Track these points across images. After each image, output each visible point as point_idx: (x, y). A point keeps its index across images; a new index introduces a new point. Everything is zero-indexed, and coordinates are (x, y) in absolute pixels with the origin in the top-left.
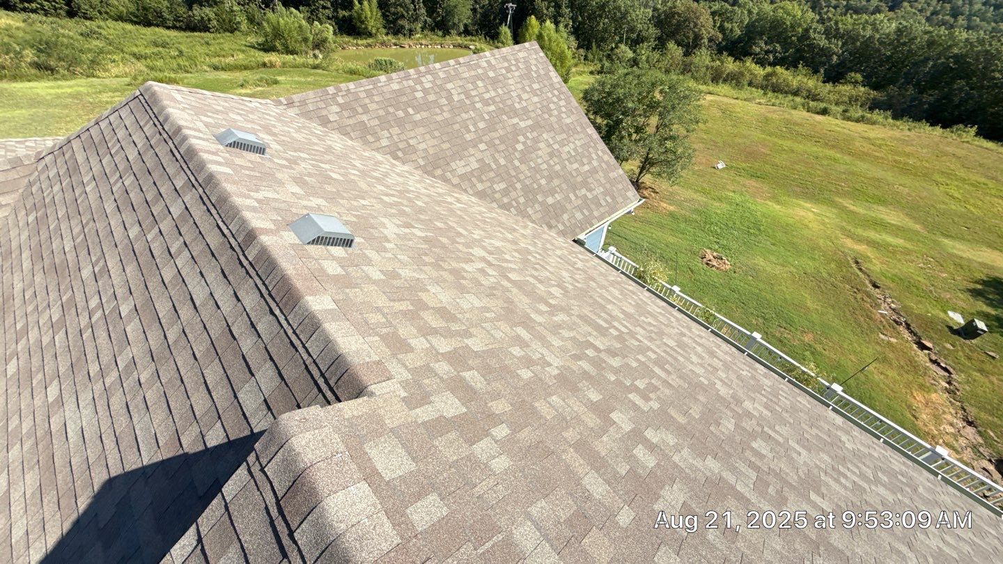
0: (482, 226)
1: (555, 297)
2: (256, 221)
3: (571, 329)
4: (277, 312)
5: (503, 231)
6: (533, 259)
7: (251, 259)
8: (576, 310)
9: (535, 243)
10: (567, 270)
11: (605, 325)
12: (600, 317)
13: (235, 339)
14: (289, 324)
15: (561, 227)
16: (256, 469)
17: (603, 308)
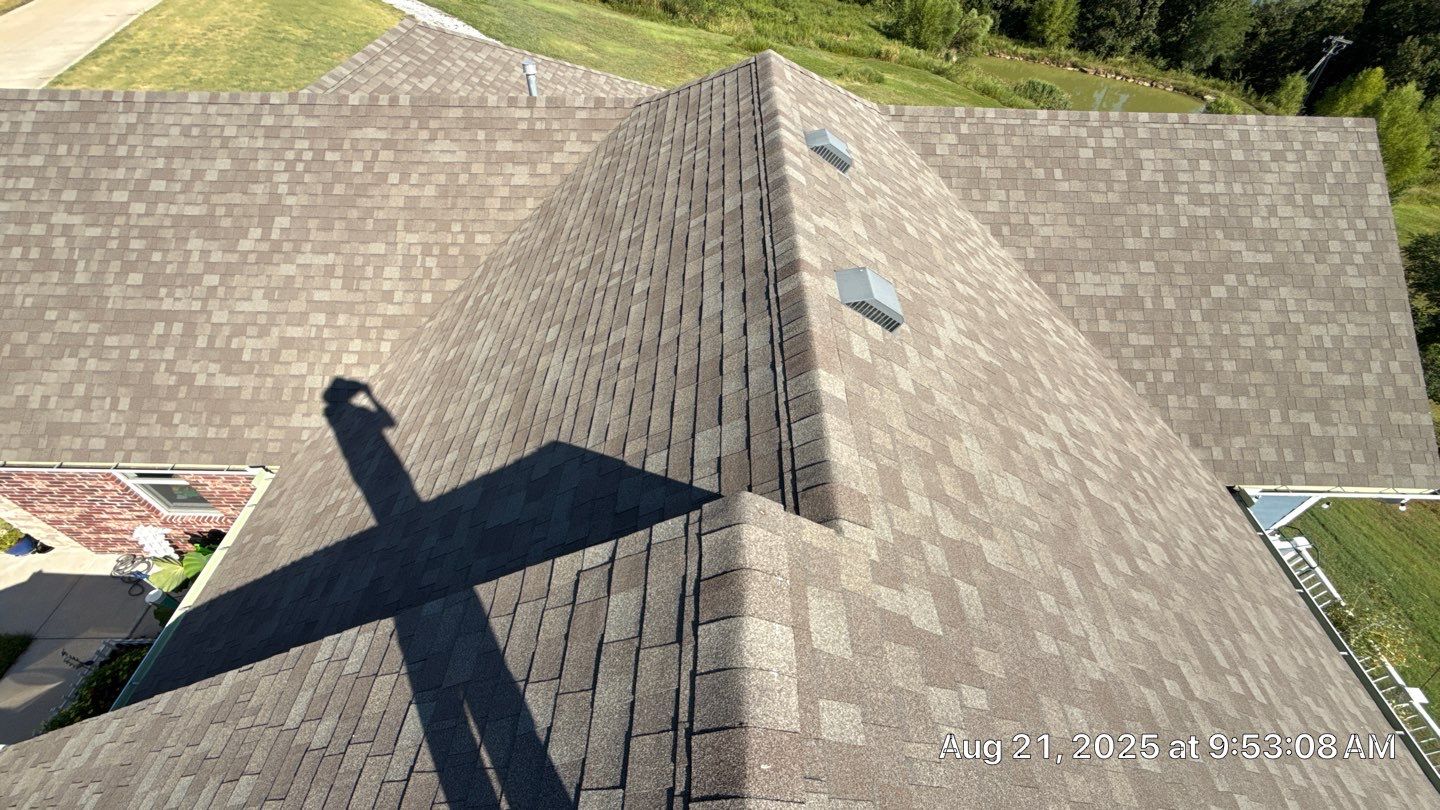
0: (1078, 387)
1: (1149, 560)
2: (807, 253)
3: (1154, 627)
4: (779, 369)
5: (1108, 410)
6: (1138, 479)
7: (780, 294)
8: (1179, 602)
9: (1155, 456)
10: (1193, 530)
11: (1223, 663)
12: (1219, 642)
13: (721, 374)
14: (785, 390)
15: (1217, 453)
16: (693, 530)
17: (1233, 632)
